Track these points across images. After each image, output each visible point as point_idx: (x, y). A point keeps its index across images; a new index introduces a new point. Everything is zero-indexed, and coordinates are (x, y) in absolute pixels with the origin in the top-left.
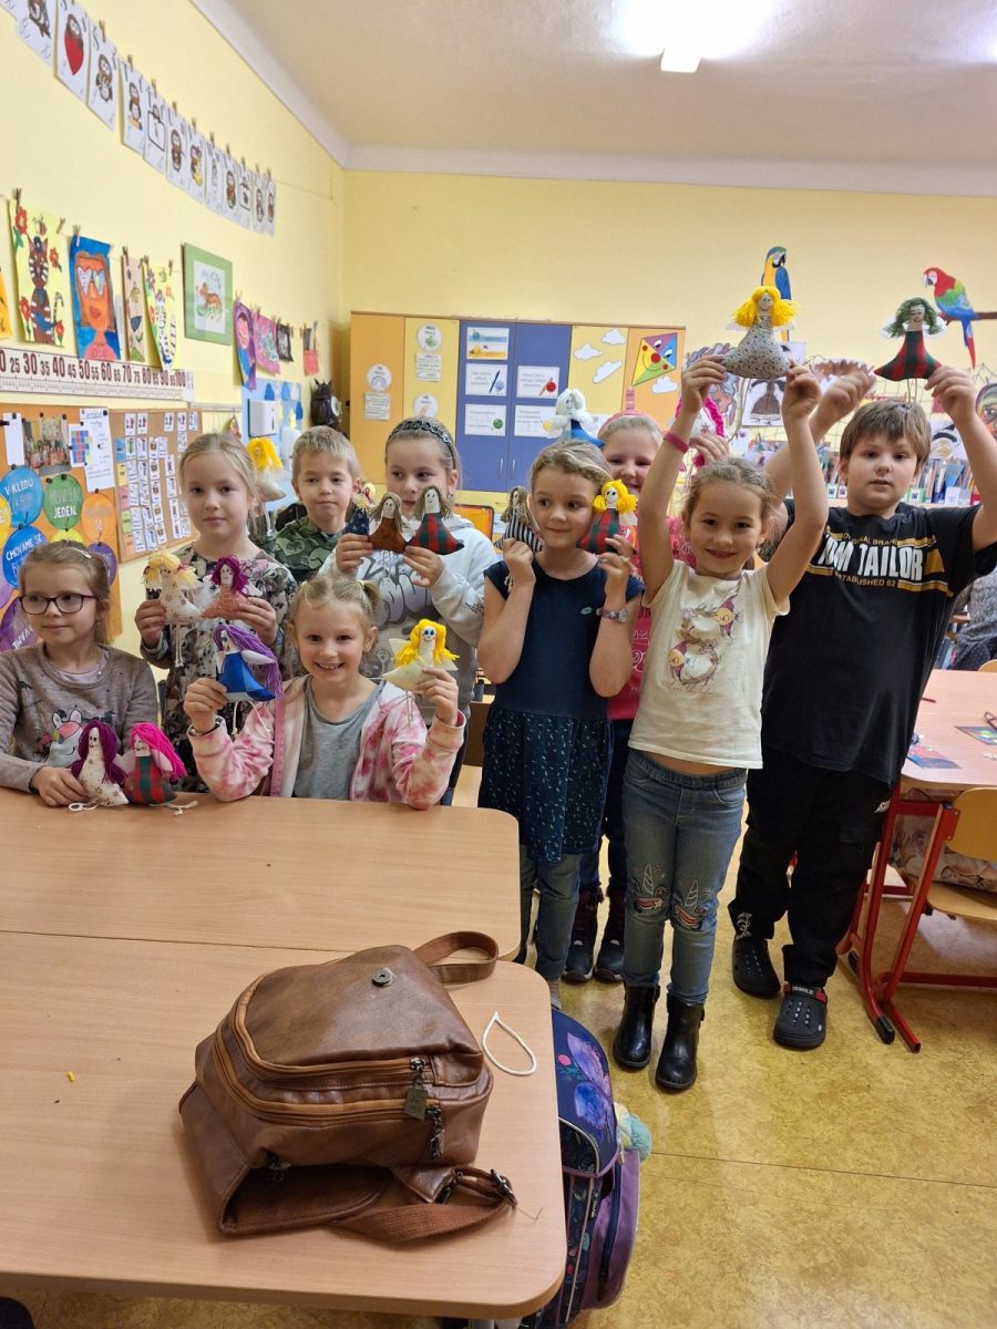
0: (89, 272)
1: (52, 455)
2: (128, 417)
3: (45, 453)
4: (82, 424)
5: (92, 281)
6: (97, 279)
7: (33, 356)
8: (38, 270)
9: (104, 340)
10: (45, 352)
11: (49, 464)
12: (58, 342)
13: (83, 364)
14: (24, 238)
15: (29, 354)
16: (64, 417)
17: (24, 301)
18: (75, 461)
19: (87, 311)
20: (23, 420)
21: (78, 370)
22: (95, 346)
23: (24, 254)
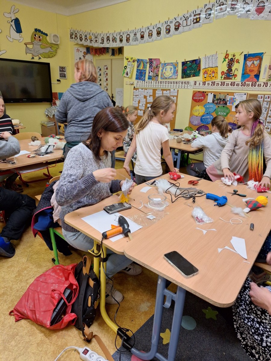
0: (252, 61)
1: (221, 102)
2: (260, 96)
3: (219, 101)
4: (234, 96)
5: (253, 63)
6: (255, 62)
7: (224, 82)
8: (230, 65)
9: (254, 77)
10: (229, 81)
11: (220, 103)
12: (233, 79)
13: (243, 83)
14: (227, 60)
15: (223, 82)
16: (228, 94)
17: (223, 72)
18: (229, 104)
19: (248, 70)
20: (214, 94)
21: (240, 84)
22: (250, 79)
23: (226, 62)
